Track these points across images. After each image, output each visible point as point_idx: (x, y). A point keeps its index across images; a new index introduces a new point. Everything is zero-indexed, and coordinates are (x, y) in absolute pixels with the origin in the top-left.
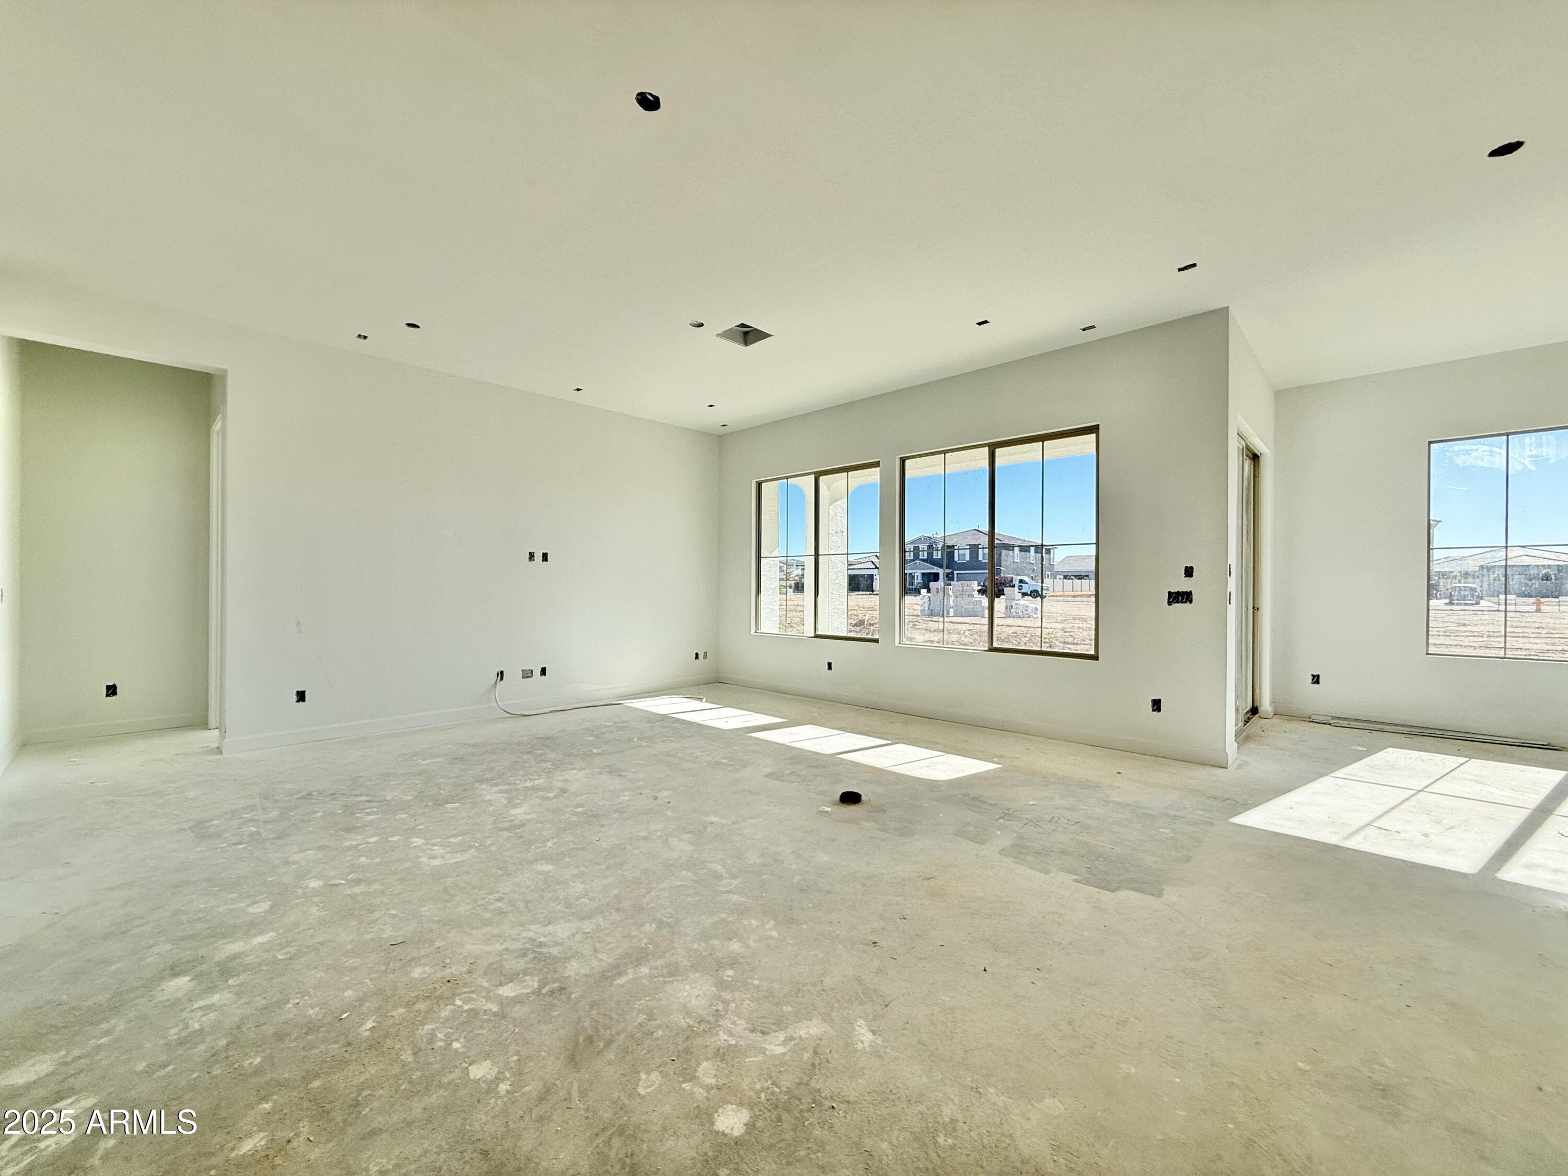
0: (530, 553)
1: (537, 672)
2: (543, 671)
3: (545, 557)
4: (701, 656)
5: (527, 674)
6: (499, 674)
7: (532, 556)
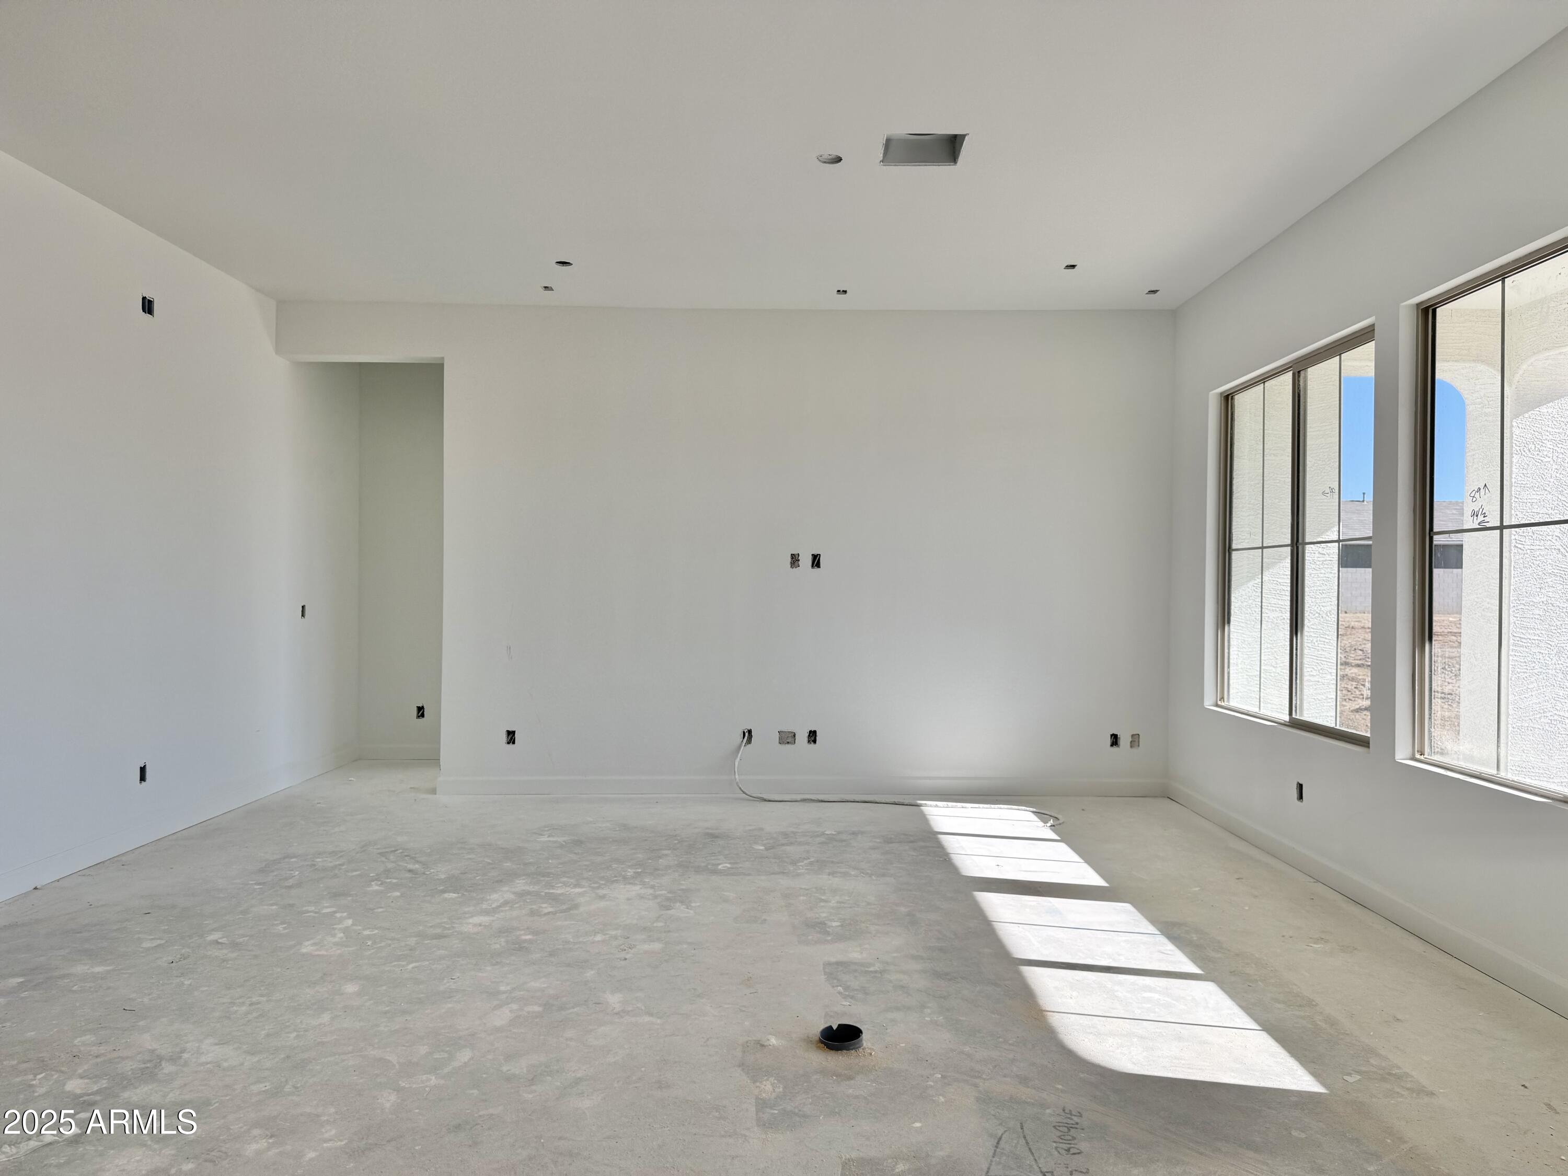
0: (793, 556)
1: (802, 737)
2: (812, 736)
3: (816, 561)
4: (1124, 740)
5: (787, 738)
6: (747, 734)
7: (795, 560)
